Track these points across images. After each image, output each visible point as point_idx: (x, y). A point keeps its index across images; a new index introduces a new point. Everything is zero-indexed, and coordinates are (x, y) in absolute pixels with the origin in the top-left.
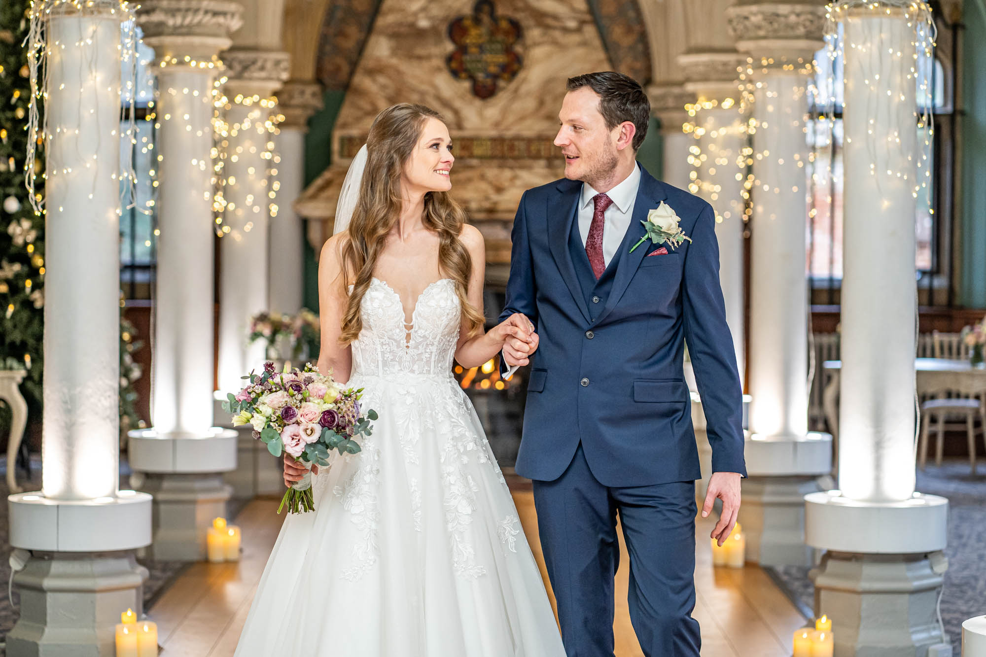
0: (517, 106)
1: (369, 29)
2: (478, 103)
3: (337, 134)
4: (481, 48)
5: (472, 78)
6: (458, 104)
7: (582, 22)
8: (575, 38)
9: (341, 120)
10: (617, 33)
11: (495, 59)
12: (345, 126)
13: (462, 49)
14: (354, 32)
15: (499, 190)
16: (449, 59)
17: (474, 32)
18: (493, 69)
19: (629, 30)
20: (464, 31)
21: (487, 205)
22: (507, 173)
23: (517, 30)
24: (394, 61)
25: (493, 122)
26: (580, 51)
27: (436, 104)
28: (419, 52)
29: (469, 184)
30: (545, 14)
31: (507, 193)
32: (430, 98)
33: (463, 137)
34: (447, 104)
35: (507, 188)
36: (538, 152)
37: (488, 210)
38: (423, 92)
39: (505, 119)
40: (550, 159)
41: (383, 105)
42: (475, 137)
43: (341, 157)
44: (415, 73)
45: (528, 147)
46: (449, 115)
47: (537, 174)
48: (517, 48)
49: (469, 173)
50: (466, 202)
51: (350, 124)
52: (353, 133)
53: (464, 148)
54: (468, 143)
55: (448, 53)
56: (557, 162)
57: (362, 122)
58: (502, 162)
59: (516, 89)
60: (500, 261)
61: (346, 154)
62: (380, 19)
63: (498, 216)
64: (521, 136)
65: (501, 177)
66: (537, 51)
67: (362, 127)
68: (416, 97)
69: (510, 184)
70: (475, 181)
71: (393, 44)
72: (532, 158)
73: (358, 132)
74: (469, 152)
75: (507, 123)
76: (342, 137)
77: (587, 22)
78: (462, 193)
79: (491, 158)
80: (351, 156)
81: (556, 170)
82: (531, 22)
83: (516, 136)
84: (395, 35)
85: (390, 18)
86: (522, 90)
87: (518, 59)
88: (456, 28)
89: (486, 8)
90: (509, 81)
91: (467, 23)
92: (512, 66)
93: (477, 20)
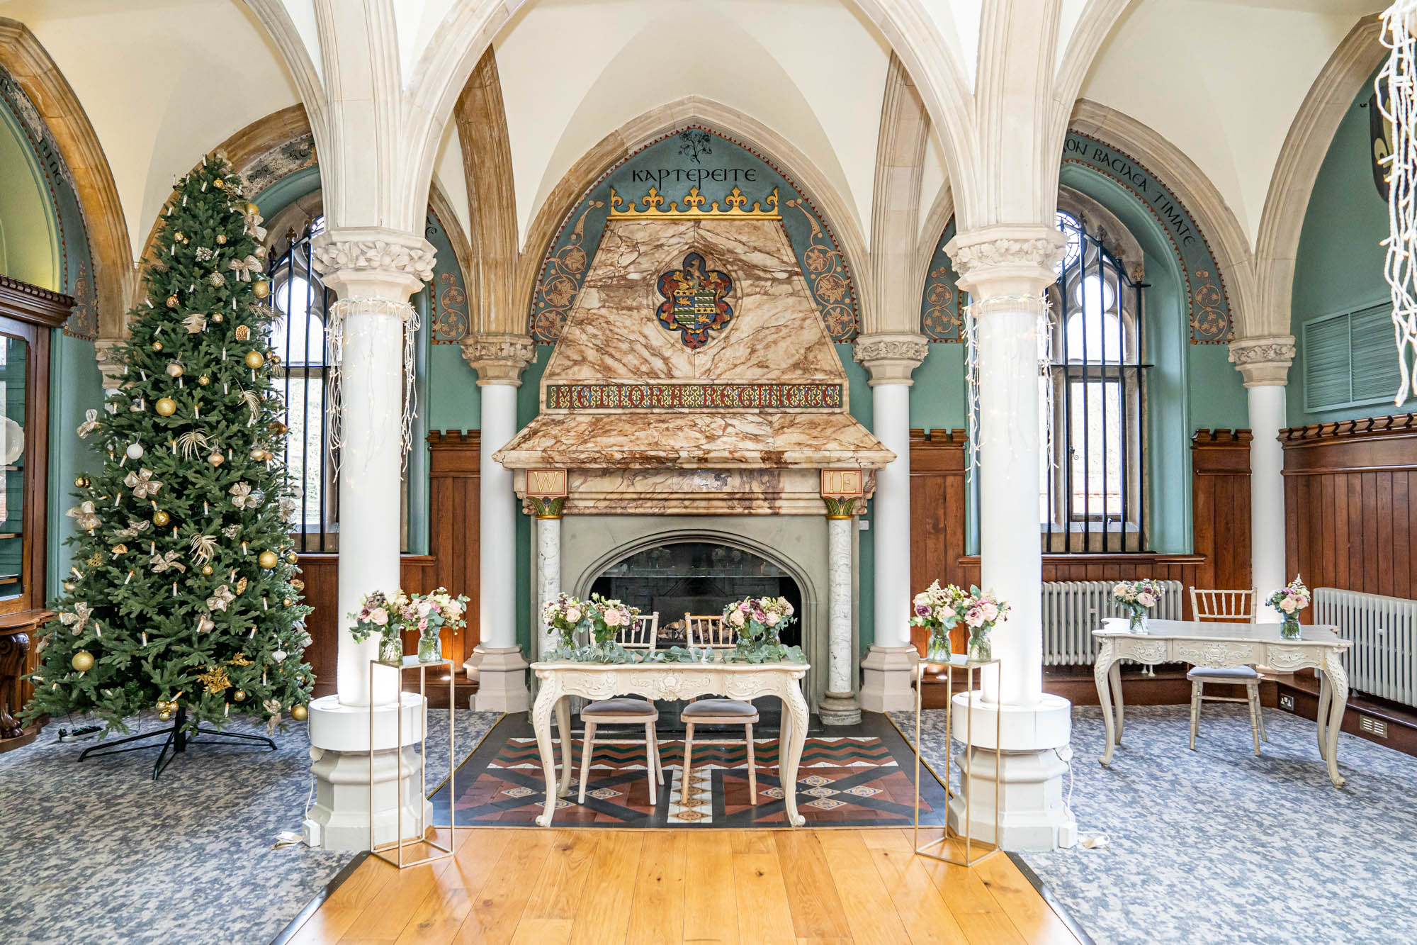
0: (728, 353)
1: (580, 283)
2: (688, 350)
3: (544, 383)
5: (683, 328)
6: (667, 354)
7: (791, 274)
8: (786, 288)
9: (547, 371)
10: (826, 286)
11: (705, 310)
12: (552, 375)
13: (673, 301)
14: (566, 287)
15: (711, 438)
16: (660, 310)
17: (684, 286)
18: (702, 319)
19: (837, 285)
20: (676, 284)
21: (700, 453)
22: (720, 421)
23: (727, 281)
24: (604, 311)
25: (704, 369)
26: (791, 300)
27: (646, 354)
28: (629, 302)
29: (680, 433)
30: (755, 267)
31: (719, 442)
32: (638, 347)
33: (673, 385)
34: (656, 353)
35: (719, 437)
36: (750, 400)
37: (700, 460)
38: (631, 342)
39: (716, 367)
40: (763, 407)
41: (592, 354)
42: (685, 385)
43: (548, 407)
44: (625, 323)
45: (740, 396)
46: (658, 364)
47: (749, 423)
48: (727, 299)
49: (679, 422)
50: (677, 452)
51: (558, 374)
52: (561, 382)
53: (673, 397)
54: (677, 391)
55: (658, 304)
56: (770, 410)
57: (570, 372)
58: (714, 410)
59: (727, 337)
60: (712, 511)
61: (553, 404)
62: (591, 273)
63: (710, 466)
64: (733, 385)
65: (713, 426)
66: (747, 302)
67: (571, 377)
68: (625, 346)
69: (721, 433)
70: (686, 429)
71: (603, 296)
72: (745, 407)
73: (566, 382)
74: (680, 401)
75: (718, 371)
76: (549, 387)
77: (797, 274)
78: (672, 443)
79: (700, 407)
80: (558, 406)
81: (770, 418)
82: (740, 273)
83: (727, 385)
84: (605, 288)
85: (600, 272)
86: (733, 339)
87: (728, 310)
88: (666, 281)
89: (696, 263)
90: (720, 330)
91: (677, 276)
92: (723, 316)
93: (687, 275)
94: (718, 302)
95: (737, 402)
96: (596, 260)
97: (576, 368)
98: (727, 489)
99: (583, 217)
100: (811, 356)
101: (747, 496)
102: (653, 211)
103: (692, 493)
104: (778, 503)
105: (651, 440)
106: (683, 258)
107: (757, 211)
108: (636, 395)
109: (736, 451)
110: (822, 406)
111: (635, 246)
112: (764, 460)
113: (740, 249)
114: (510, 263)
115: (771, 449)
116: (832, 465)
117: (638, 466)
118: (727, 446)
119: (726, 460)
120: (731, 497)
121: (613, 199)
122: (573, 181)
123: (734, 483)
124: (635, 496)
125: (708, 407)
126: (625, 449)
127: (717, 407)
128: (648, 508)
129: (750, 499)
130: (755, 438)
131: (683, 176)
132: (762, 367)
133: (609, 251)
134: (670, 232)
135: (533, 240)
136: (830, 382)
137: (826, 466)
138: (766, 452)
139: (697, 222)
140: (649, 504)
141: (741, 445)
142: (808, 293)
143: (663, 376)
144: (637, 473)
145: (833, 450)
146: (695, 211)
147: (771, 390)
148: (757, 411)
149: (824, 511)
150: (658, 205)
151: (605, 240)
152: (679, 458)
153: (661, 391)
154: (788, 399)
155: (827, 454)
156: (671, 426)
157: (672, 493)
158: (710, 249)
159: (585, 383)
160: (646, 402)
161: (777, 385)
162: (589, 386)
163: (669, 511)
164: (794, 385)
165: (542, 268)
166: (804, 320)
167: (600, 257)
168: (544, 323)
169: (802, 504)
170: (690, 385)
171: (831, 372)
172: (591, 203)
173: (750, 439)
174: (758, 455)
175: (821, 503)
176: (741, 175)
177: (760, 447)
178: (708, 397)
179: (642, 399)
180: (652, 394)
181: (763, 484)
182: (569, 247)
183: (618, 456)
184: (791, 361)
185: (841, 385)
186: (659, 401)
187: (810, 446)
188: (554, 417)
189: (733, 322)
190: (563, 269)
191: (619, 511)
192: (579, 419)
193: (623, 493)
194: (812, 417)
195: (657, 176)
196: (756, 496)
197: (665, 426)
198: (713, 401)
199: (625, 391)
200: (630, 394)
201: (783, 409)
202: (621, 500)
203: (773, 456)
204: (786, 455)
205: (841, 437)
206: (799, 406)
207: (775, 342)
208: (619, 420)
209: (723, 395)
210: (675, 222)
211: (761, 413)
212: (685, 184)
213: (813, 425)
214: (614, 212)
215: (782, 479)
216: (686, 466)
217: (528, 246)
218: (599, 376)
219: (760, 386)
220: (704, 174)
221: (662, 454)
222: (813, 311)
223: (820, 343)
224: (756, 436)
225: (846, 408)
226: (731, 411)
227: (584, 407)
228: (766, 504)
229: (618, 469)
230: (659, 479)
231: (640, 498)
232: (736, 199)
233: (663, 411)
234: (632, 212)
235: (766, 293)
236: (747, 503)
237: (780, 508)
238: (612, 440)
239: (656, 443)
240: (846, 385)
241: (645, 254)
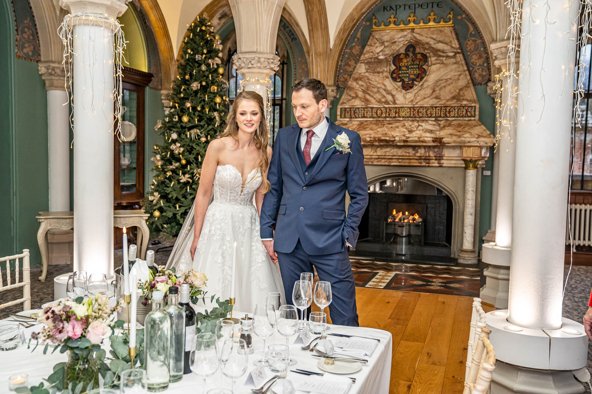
0: (422, 92)
1: (357, 61)
2: (404, 91)
3: (339, 107)
4: (407, 67)
5: (402, 81)
6: (394, 93)
7: (456, 53)
8: (453, 60)
9: (341, 102)
10: (474, 58)
11: (413, 72)
12: (343, 103)
13: (399, 68)
14: (352, 63)
15: (410, 132)
16: (393, 72)
17: (405, 61)
18: (412, 76)
19: (480, 57)
20: (401, 60)
21: (404, 138)
22: (416, 124)
23: (425, 58)
24: (367, 74)
25: (410, 100)
26: (454, 66)
27: (384, 93)
28: (379, 70)
29: (397, 129)
30: (439, 50)
31: (414, 133)
32: (381, 90)
33: (396, 108)
34: (389, 93)
35: (414, 131)
36: (431, 114)
37: (405, 141)
38: (378, 88)
39: (416, 99)
40: (437, 117)
41: (360, 94)
42: (401, 108)
43: (341, 117)
44: (376, 79)
45: (426, 112)
46: (389, 98)
47: (429, 125)
48: (424, 67)
49: (397, 124)
50: (394, 137)
51: (345, 103)
52: (346, 107)
53: (396, 113)
54: (398, 110)
55: (392, 70)
56: (440, 119)
57: (351, 102)
58: (414, 119)
59: (422, 85)
60: (412, 164)
61: (343, 116)
62: (362, 56)
63: (409, 144)
64: (423, 107)
65: (413, 126)
66: (433, 68)
67: (351, 104)
68: (375, 90)
69: (416, 129)
70: (400, 127)
71: (367, 67)
72: (428, 117)
73: (348, 106)
74: (399, 114)
75: (417, 101)
76: (341, 109)
77: (459, 53)
78: (393, 133)
79: (408, 117)
80: (345, 117)
81: (439, 122)
82: (431, 54)
83: (421, 107)
84: (368, 63)
85: (366, 56)
86: (425, 86)
87: (425, 72)
88: (397, 59)
89: (411, 49)
90: (419, 82)
91: (402, 56)
92: (421, 75)
93: (406, 55)
94: (420, 68)
95: (425, 115)
96: (365, 51)
97: (353, 100)
98: (418, 154)
99: (360, 30)
100: (461, 93)
101: (427, 158)
102: (392, 25)
103: (402, 156)
104: (442, 161)
105: (384, 132)
106: (405, 48)
107: (442, 23)
108: (379, 112)
109: (421, 138)
110: (465, 117)
111: (382, 43)
112: (433, 141)
113: (432, 42)
114: (327, 53)
115: (438, 137)
116: (466, 144)
117: (377, 144)
118: (417, 135)
119: (416, 141)
120: (420, 158)
121: (374, 21)
122: (355, 14)
123: (421, 152)
124: (377, 157)
125: (411, 117)
126: (372, 136)
127: (415, 117)
128: (383, 162)
129: (429, 159)
130: (431, 132)
131: (407, 7)
132: (437, 98)
133: (371, 45)
134: (400, 36)
135: (337, 42)
136: (469, 105)
137: (463, 144)
138: (435, 138)
139: (413, 30)
140: (383, 160)
141: (424, 135)
142: (463, 62)
143: (391, 103)
144: (378, 147)
145: (467, 137)
146: (412, 24)
147: (441, 109)
148: (434, 119)
149: (464, 166)
150: (395, 23)
151: (370, 40)
152: (395, 140)
153: (390, 110)
154: (449, 113)
155: (464, 139)
156: (394, 126)
157: (393, 156)
158: (418, 42)
159: (357, 107)
160: (384, 115)
161: (444, 107)
162: (359, 108)
163: (392, 164)
164: (452, 107)
165: (341, 54)
166: (460, 75)
167: (367, 48)
168: (342, 79)
169: (453, 162)
170: (403, 107)
171: (470, 101)
172: (364, 23)
173: (429, 132)
174: (431, 139)
175: (463, 162)
176: (435, 5)
177: (433, 135)
178: (412, 113)
179: (382, 114)
180: (386, 111)
181: (435, 152)
182: (354, 44)
183: (368, 139)
184: (451, 96)
185: (475, 107)
186: (389, 115)
187: (456, 135)
188: (343, 122)
189: (425, 78)
190: (351, 54)
191: (370, 163)
192: (354, 123)
193: (371, 155)
194: (460, 122)
195: (395, 9)
196: (431, 158)
197: (390, 126)
198: (414, 114)
199: (374, 110)
200: (377, 112)
201: (446, 118)
202: (371, 158)
203: (438, 140)
204: (444, 140)
205: (472, 131)
206: (454, 117)
207: (445, 87)
208: (371, 123)
209: (418, 112)
210: (402, 30)
211: (436, 120)
212: (408, 11)
213: (459, 125)
214: (374, 27)
215: (444, 150)
216: (398, 144)
217: (334, 45)
218: (363, 104)
219: (436, 107)
220: (417, 6)
221: (388, 138)
222: (465, 71)
223: (467, 86)
224: (431, 131)
225: (477, 117)
226: (422, 119)
227: (356, 118)
228: (436, 162)
229: (370, 145)
230: (388, 149)
231: (379, 158)
232: (432, 17)
233: (391, 119)
234: (383, 27)
235: (443, 63)
236: (427, 161)
237: (443, 163)
238: (367, 132)
239: (386, 134)
240: (478, 106)
241: (388, 46)
